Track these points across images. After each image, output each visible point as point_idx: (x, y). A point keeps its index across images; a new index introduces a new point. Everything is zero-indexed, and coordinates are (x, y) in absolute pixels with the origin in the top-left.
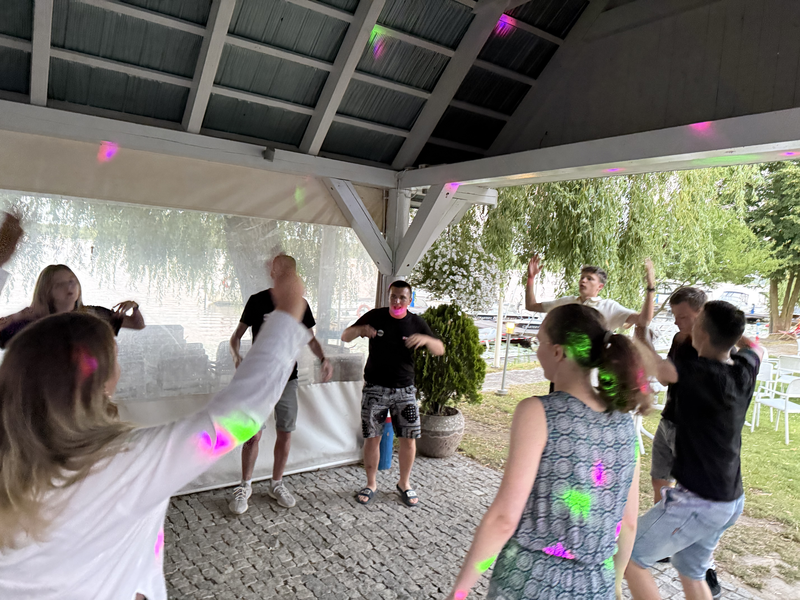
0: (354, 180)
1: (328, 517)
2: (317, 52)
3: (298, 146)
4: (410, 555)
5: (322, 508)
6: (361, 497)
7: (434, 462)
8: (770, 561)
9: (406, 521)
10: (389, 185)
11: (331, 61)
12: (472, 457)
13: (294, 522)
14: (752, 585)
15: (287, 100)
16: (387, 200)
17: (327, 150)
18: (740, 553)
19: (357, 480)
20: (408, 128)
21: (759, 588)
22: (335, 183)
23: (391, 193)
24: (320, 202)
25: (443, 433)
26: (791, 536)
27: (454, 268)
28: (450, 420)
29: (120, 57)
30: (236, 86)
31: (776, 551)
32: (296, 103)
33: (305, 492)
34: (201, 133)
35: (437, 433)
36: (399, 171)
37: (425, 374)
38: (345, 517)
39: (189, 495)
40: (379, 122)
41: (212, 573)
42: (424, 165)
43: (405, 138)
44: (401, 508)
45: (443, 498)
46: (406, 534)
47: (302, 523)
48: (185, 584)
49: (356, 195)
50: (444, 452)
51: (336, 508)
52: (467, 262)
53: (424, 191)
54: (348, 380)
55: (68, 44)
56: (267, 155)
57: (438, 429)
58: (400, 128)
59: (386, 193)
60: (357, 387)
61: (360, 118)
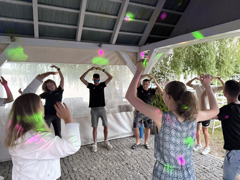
0: (126, 51)
1: (124, 152)
2: (113, 13)
3: (109, 43)
4: (148, 164)
5: (122, 150)
9: (147, 154)
10: (137, 51)
11: (117, 15)
13: (114, 153)
15: (105, 29)
16: (137, 56)
17: (118, 43)
19: (133, 141)
20: (142, 33)
22: (120, 52)
23: (138, 53)
24: (117, 58)
27: (160, 75)
29: (57, 22)
30: (90, 26)
32: (107, 29)
33: (117, 145)
34: (81, 41)
36: (140, 46)
38: (129, 152)
39: (84, 145)
40: (133, 32)
41: (90, 168)
42: (147, 44)
43: (142, 36)
44: (146, 150)
46: (147, 158)
47: (116, 154)
48: (82, 171)
49: (127, 55)
51: (126, 150)
52: (164, 73)
53: (148, 52)
54: (128, 111)
55: (43, 20)
56: (100, 46)
58: (140, 33)
59: (136, 54)
60: (131, 113)
61: (127, 32)
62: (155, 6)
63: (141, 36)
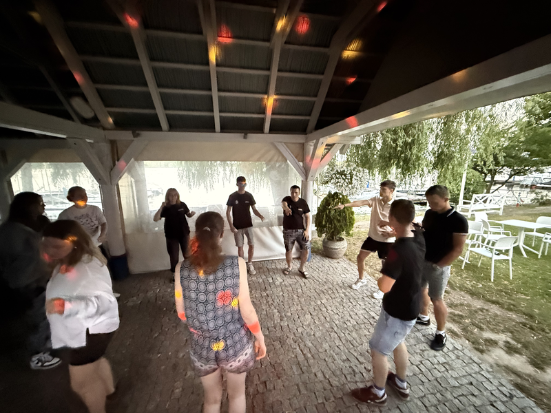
0: (284, 141)
1: (273, 279)
3: (263, 131)
4: (296, 299)
5: (272, 275)
6: (286, 272)
7: (330, 260)
8: (502, 338)
10: (302, 141)
11: (266, 93)
12: (350, 260)
14: (477, 349)
15: (253, 113)
17: (272, 130)
18: (481, 329)
20: (310, 115)
21: (482, 352)
22: (276, 144)
23: (305, 145)
24: (273, 152)
25: (335, 249)
26: (528, 326)
28: (338, 243)
31: (511, 332)
34: (221, 132)
35: (332, 249)
38: (279, 279)
40: (295, 115)
42: (313, 131)
45: (325, 277)
46: (300, 290)
50: (335, 256)
51: (278, 275)
52: (346, 172)
56: (245, 137)
57: (332, 247)
58: (306, 115)
59: (303, 147)
61: (286, 114)
62: (323, 74)
63: (309, 120)
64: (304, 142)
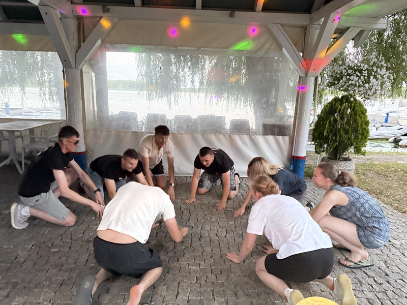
0: (282, 23)
3: (253, 9)
10: (305, 23)
16: (305, 33)
22: (270, 26)
23: (308, 28)
27: (350, 71)
34: (202, 9)
36: (311, 14)
37: (325, 134)
42: (322, 6)
49: (283, 31)
52: (361, 68)
56: (231, 16)
59: (305, 29)
60: (284, 139)
64: (307, 23)
